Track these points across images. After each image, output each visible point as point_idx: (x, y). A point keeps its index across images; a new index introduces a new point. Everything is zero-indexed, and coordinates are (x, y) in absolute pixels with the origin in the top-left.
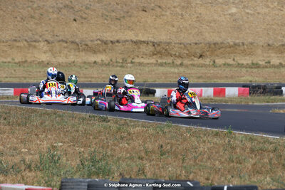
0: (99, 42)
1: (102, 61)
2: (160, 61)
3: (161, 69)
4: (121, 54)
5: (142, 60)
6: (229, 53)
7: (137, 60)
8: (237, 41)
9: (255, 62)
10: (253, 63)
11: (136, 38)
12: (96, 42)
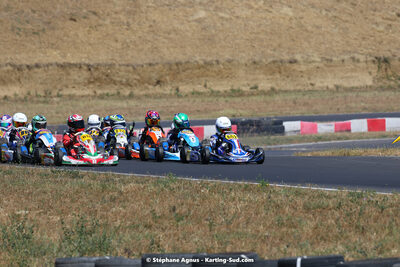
0: (9, 68)
1: (16, 95)
2: (99, 92)
3: (103, 103)
4: (41, 84)
5: (74, 92)
6: (198, 77)
7: (66, 92)
8: (209, 59)
9: (235, 88)
10: (233, 90)
11: (64, 60)
12: (5, 68)
